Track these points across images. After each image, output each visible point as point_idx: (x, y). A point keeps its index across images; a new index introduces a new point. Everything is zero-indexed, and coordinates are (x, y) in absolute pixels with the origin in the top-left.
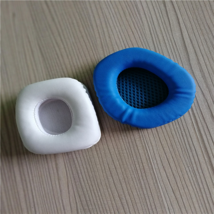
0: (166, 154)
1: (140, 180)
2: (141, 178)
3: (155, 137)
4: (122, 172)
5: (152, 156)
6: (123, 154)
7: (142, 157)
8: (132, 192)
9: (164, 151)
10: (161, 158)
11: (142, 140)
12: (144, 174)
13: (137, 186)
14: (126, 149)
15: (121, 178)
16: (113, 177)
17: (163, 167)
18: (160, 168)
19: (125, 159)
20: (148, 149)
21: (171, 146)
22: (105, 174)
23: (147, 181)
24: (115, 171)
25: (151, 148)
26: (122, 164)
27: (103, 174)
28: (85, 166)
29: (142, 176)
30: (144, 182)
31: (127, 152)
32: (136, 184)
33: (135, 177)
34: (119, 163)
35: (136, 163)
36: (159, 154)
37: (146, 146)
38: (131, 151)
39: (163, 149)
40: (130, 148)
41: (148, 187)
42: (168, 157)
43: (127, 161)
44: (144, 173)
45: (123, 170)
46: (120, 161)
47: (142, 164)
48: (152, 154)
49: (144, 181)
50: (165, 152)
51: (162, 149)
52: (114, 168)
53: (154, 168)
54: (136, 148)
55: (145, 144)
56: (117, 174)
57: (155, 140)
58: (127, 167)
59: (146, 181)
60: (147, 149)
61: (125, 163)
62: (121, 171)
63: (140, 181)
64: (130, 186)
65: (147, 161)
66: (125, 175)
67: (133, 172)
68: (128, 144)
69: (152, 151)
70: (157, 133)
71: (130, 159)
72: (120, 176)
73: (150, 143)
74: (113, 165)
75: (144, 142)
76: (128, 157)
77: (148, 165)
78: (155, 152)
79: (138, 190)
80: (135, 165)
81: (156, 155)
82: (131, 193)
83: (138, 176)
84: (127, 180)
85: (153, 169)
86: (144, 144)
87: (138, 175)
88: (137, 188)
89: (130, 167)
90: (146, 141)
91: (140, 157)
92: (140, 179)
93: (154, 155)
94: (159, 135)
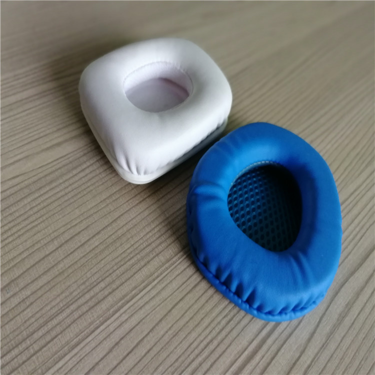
0: (151, 331)
1: (67, 307)
2: (73, 307)
3: (181, 289)
4: (76, 262)
5: (136, 305)
6: (121, 245)
7: (126, 284)
8: (32, 304)
9: (157, 324)
10: (137, 327)
11: (163, 268)
12: (85, 308)
13: (51, 308)
14: (132, 245)
15: (61, 266)
16: (59, 249)
17: (117, 344)
18: (112, 336)
19: (110, 254)
20: (150, 287)
21: (174, 334)
22: (62, 230)
23: (70, 325)
24: (76, 247)
25: (154, 292)
26: (97, 252)
27: (61, 227)
28: (70, 189)
29: (79, 307)
30: (66, 318)
31: (126, 250)
32: (53, 304)
33: (71, 293)
34: (97, 247)
35: (108, 280)
36: (146, 316)
37: (154, 280)
38: (133, 257)
39: (161, 321)
40: (137, 252)
41: (53, 333)
42: (145, 340)
43: (105, 260)
44: (87, 308)
45: (83, 260)
46: (102, 247)
47: (110, 293)
48: (140, 301)
49: (68, 316)
50: (154, 327)
51: (159, 317)
52: (83, 242)
53: (109, 322)
54: (142, 263)
55: (158, 277)
56: (69, 253)
57: (175, 292)
58: (92, 266)
59: (68, 321)
60: (148, 285)
61: (100, 258)
62: (79, 258)
63: (64, 310)
64: (45, 293)
65: (121, 299)
66: (70, 271)
67: (84, 283)
68: (145, 245)
69: (146, 299)
70: (191, 288)
71: (113, 263)
72: (66, 261)
73: (163, 285)
74: (88, 238)
75: (161, 274)
76: (117, 257)
77: (112, 306)
78: (147, 307)
79: (38, 315)
80: (102, 280)
81: (142, 312)
82: (28, 303)
83: (76, 298)
84: (60, 279)
85: (106, 321)
86: (156, 274)
87: (79, 298)
88: (44, 311)
89: (95, 271)
90: (164, 277)
91: (126, 281)
92: (70, 305)
93: (141, 308)
94: (189, 295)
